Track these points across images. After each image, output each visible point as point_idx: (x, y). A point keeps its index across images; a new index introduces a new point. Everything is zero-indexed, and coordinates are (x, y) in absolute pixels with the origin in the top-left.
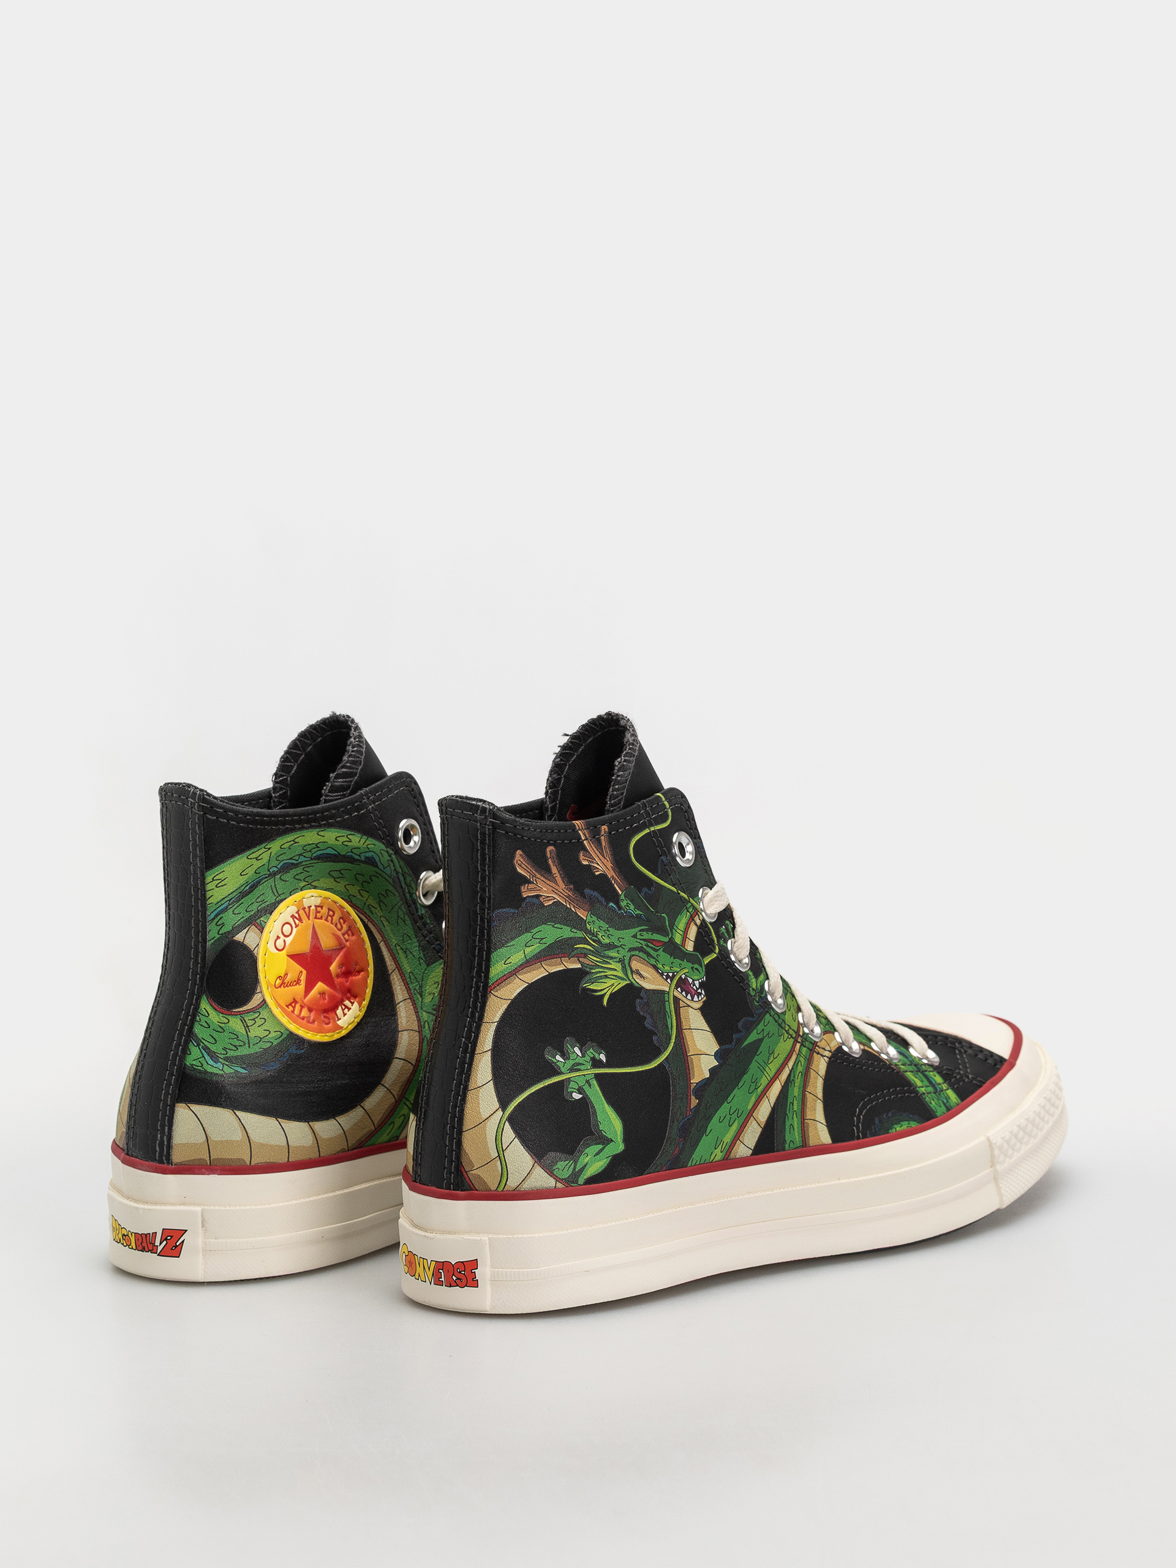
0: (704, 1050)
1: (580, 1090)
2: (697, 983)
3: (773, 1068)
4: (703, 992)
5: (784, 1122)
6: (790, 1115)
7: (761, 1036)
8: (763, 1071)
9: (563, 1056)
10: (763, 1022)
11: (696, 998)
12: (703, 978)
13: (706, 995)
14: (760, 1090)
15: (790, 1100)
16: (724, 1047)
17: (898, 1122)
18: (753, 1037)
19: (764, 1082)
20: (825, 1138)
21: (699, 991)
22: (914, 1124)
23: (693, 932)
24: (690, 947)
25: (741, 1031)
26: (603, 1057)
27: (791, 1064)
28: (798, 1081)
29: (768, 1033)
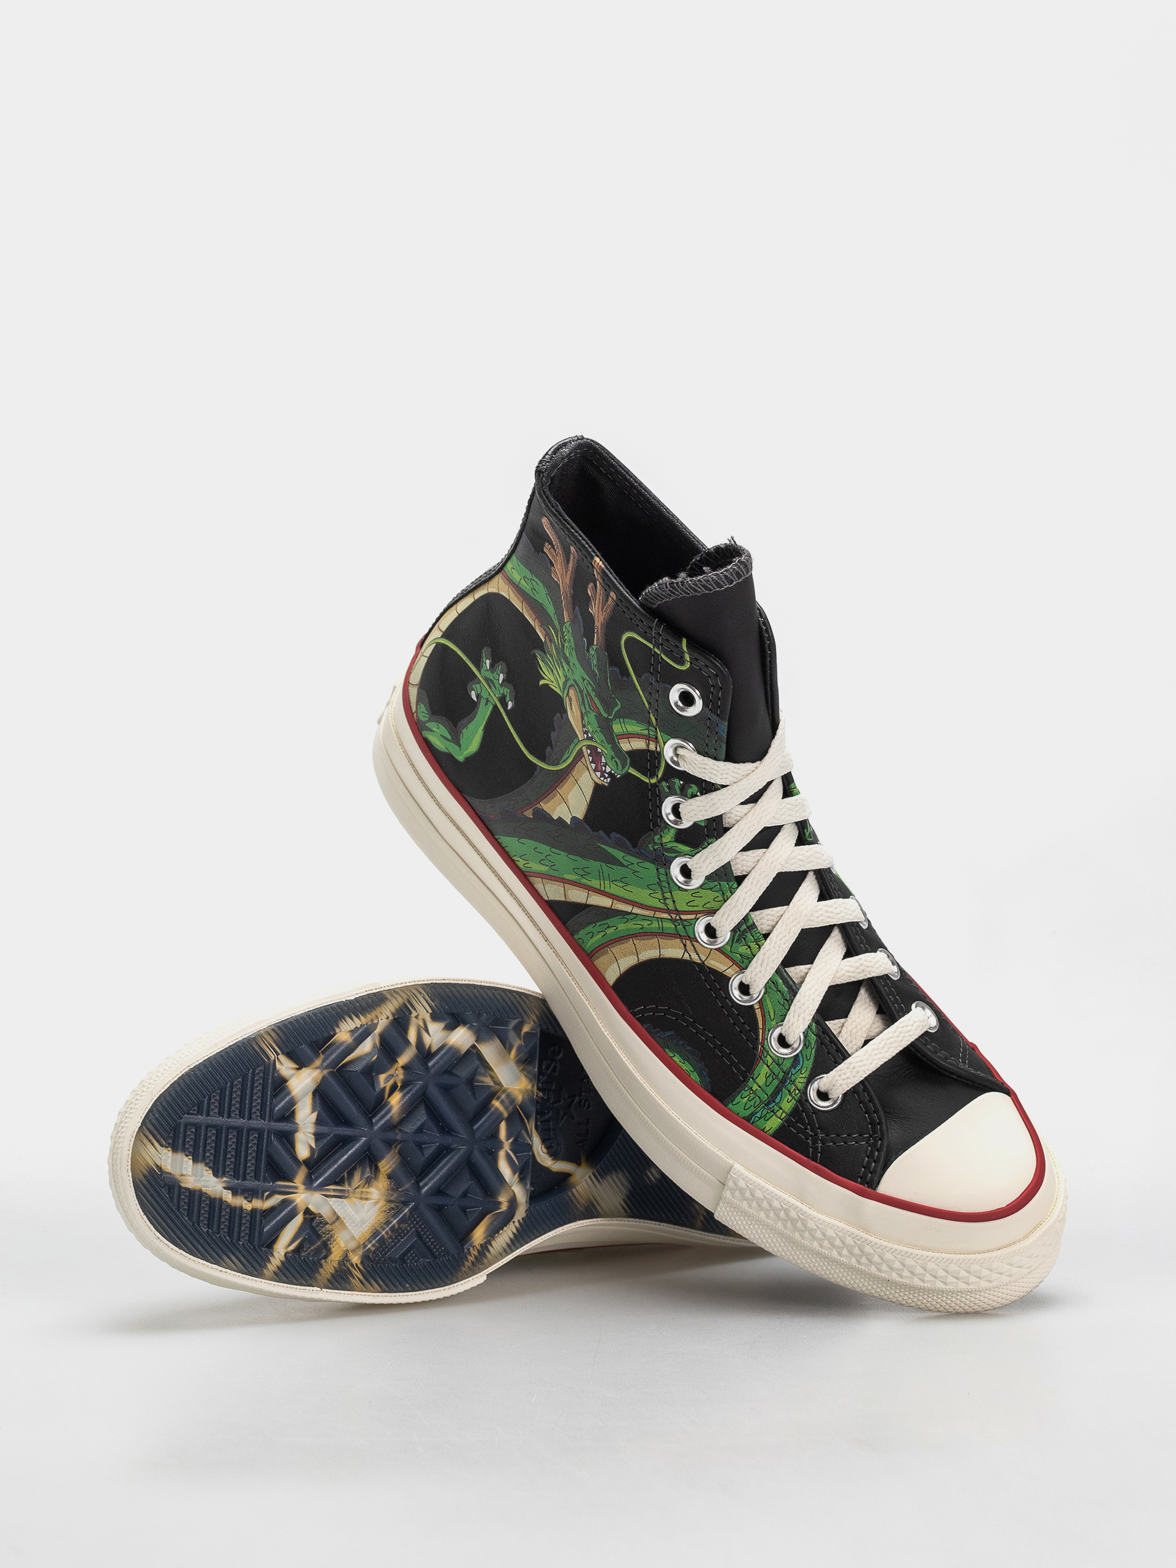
0: (571, 803)
1: (478, 696)
2: (608, 770)
3: (614, 889)
4: (609, 779)
5: (589, 924)
6: (598, 928)
7: (625, 863)
8: (602, 878)
9: (492, 666)
10: (640, 861)
11: (599, 774)
12: (618, 775)
13: (610, 784)
14: (584, 881)
15: (609, 921)
16: (585, 824)
17: (685, 1058)
18: (618, 854)
19: (595, 883)
20: (612, 975)
21: (607, 775)
22: (695, 1076)
23: (639, 744)
24: (625, 746)
25: (610, 838)
26: (510, 705)
27: (636, 910)
28: (632, 926)
29: (636, 872)
